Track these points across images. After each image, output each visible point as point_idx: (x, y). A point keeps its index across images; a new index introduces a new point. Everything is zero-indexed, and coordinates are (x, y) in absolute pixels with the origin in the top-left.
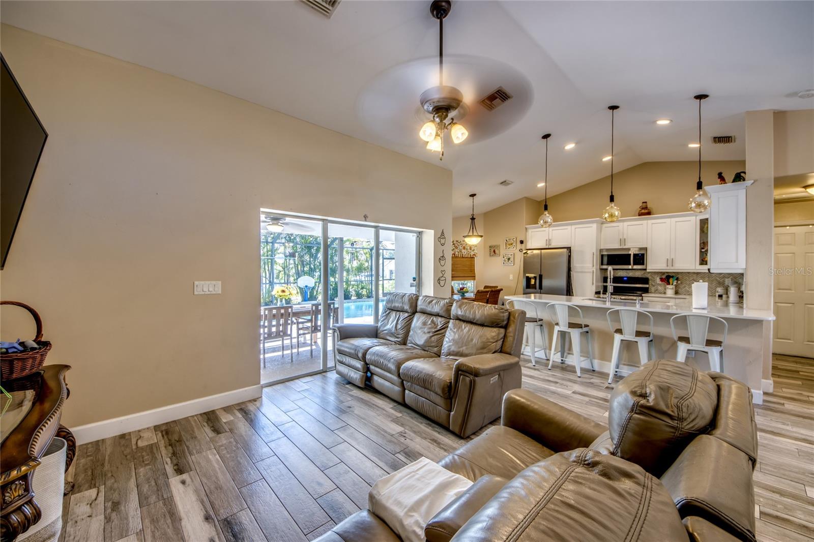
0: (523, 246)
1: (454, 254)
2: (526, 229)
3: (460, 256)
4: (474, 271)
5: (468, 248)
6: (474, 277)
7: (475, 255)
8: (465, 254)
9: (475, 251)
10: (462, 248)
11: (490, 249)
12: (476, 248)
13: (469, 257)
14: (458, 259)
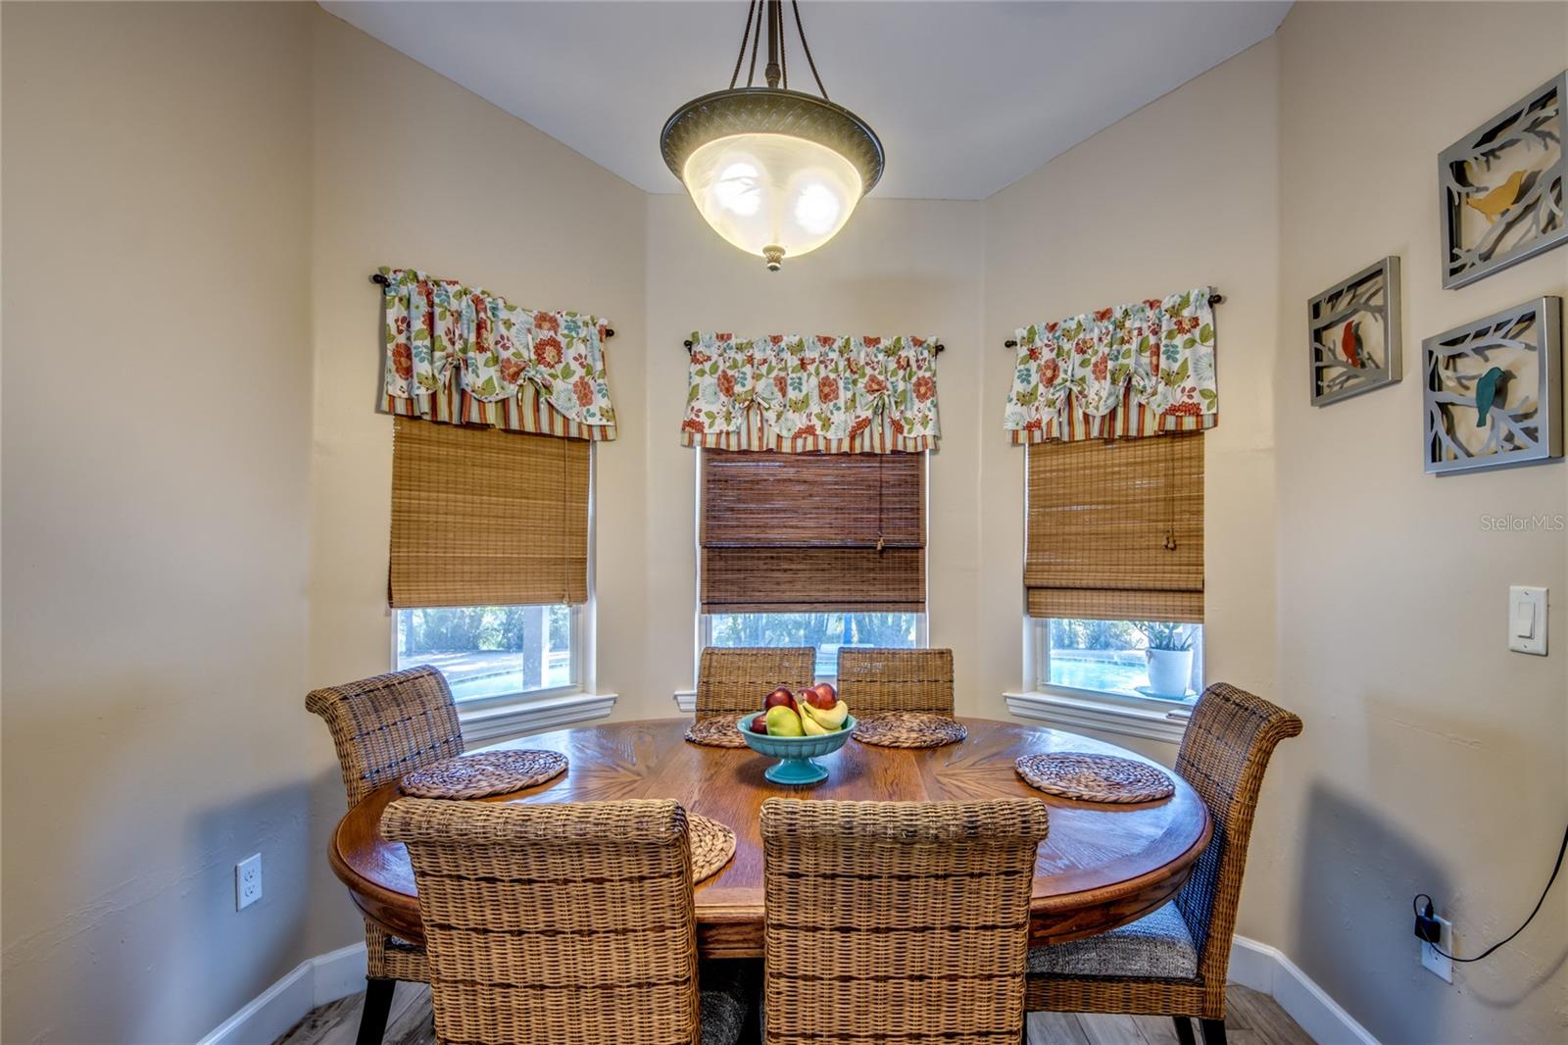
1: (1039, 424)
3: (1080, 434)
4: (1200, 548)
5: (1136, 361)
6: (1188, 597)
7: (1194, 410)
8: (1113, 414)
9: (1188, 384)
10: (1088, 372)
11: (1317, 335)
12: (1205, 350)
13: (1148, 431)
14: (1073, 459)
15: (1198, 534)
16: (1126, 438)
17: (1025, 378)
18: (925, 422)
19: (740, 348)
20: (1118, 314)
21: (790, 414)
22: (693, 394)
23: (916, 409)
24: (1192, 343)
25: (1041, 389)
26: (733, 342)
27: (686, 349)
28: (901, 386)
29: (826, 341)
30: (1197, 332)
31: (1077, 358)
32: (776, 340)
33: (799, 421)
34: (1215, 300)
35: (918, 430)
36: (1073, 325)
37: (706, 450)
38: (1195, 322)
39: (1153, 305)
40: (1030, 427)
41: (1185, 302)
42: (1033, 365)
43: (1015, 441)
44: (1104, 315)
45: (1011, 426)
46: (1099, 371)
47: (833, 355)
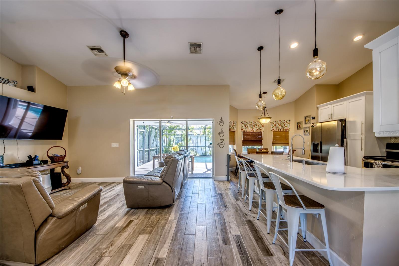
0: (314, 121)
1: (274, 129)
2: (318, 108)
3: (278, 130)
4: (288, 140)
5: (283, 125)
6: (287, 144)
7: (288, 129)
8: (281, 129)
9: (288, 127)
10: (279, 125)
11: (297, 125)
12: (289, 124)
13: (284, 131)
14: (277, 133)
15: (288, 139)
16: (282, 131)
17: (272, 125)
18: (263, 129)
19: (246, 123)
20: (281, 121)
21: (251, 128)
22: (242, 127)
23: (262, 128)
24: (288, 124)
25: (274, 127)
26: (246, 122)
27: (241, 123)
28: (261, 126)
29: (254, 122)
30: (288, 123)
31: (278, 124)
32: (250, 122)
33: (252, 129)
34: (290, 121)
35: (262, 130)
36: (277, 121)
37: (243, 132)
38: (288, 122)
39: (284, 120)
40: (273, 130)
41: (287, 121)
42: (273, 124)
43: (272, 131)
44: (280, 121)
45: (271, 129)
46: (280, 125)
47: (255, 123)
